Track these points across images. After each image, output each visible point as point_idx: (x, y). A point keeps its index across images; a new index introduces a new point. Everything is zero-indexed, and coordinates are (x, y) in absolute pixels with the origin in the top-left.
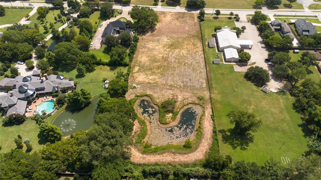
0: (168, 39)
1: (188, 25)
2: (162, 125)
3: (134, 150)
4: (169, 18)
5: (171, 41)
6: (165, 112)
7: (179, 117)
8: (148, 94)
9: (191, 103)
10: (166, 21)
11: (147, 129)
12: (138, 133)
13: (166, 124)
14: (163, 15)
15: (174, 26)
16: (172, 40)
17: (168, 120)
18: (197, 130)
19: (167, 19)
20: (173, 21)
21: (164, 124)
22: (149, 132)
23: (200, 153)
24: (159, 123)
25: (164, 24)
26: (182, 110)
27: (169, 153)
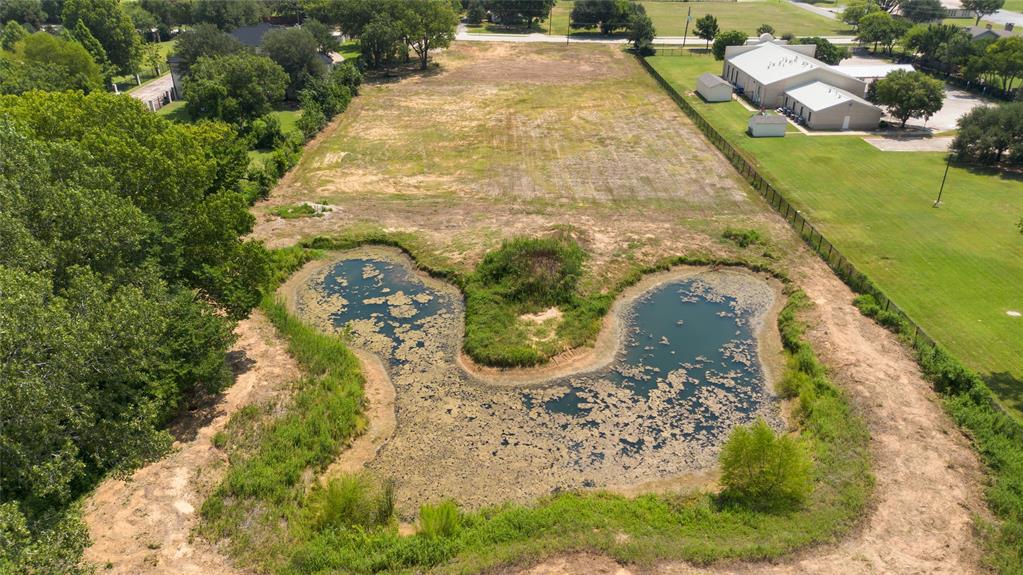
0: (501, 90)
2: (491, 375)
3: (186, 549)
4: (505, 52)
5: (517, 94)
6: (513, 297)
7: (614, 328)
8: (393, 235)
9: (682, 261)
10: (488, 57)
11: (364, 404)
12: (268, 421)
13: (527, 362)
14: (475, 48)
15: (528, 64)
16: (521, 91)
17: (535, 339)
18: (788, 392)
20: (520, 56)
21: (503, 364)
22: (380, 421)
23: (919, 547)
24: (464, 363)
25: (483, 61)
26: (632, 295)
27: (583, 558)
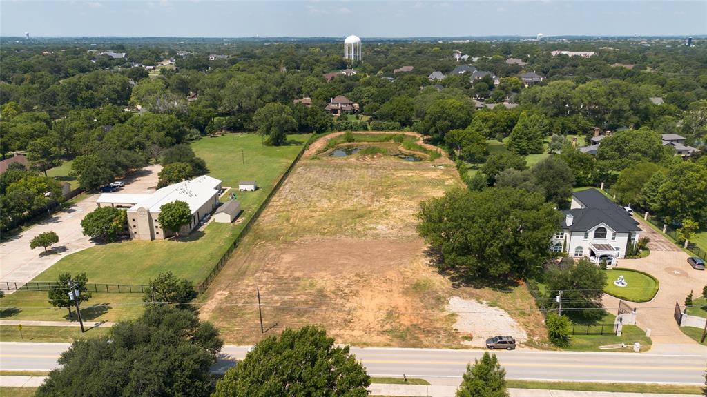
0: (375, 229)
1: (275, 272)
4: (364, 303)
5: (363, 225)
10: (386, 287)
14: (406, 321)
15: (343, 265)
16: (359, 228)
19: (376, 301)
20: (348, 285)
25: (391, 274)
